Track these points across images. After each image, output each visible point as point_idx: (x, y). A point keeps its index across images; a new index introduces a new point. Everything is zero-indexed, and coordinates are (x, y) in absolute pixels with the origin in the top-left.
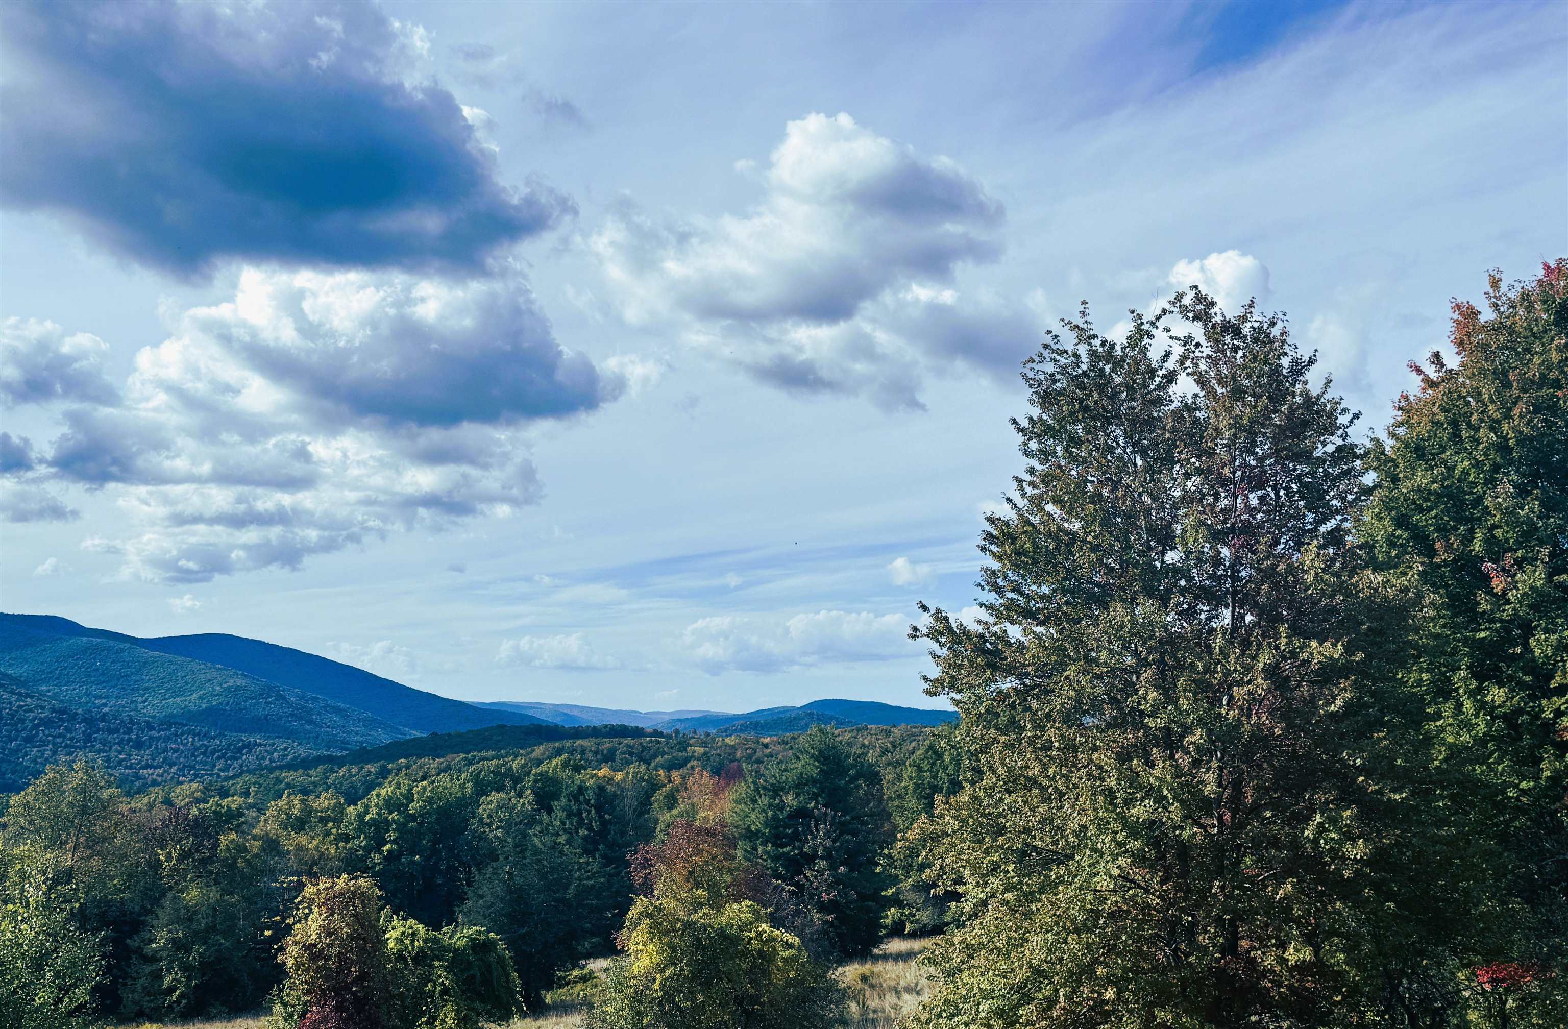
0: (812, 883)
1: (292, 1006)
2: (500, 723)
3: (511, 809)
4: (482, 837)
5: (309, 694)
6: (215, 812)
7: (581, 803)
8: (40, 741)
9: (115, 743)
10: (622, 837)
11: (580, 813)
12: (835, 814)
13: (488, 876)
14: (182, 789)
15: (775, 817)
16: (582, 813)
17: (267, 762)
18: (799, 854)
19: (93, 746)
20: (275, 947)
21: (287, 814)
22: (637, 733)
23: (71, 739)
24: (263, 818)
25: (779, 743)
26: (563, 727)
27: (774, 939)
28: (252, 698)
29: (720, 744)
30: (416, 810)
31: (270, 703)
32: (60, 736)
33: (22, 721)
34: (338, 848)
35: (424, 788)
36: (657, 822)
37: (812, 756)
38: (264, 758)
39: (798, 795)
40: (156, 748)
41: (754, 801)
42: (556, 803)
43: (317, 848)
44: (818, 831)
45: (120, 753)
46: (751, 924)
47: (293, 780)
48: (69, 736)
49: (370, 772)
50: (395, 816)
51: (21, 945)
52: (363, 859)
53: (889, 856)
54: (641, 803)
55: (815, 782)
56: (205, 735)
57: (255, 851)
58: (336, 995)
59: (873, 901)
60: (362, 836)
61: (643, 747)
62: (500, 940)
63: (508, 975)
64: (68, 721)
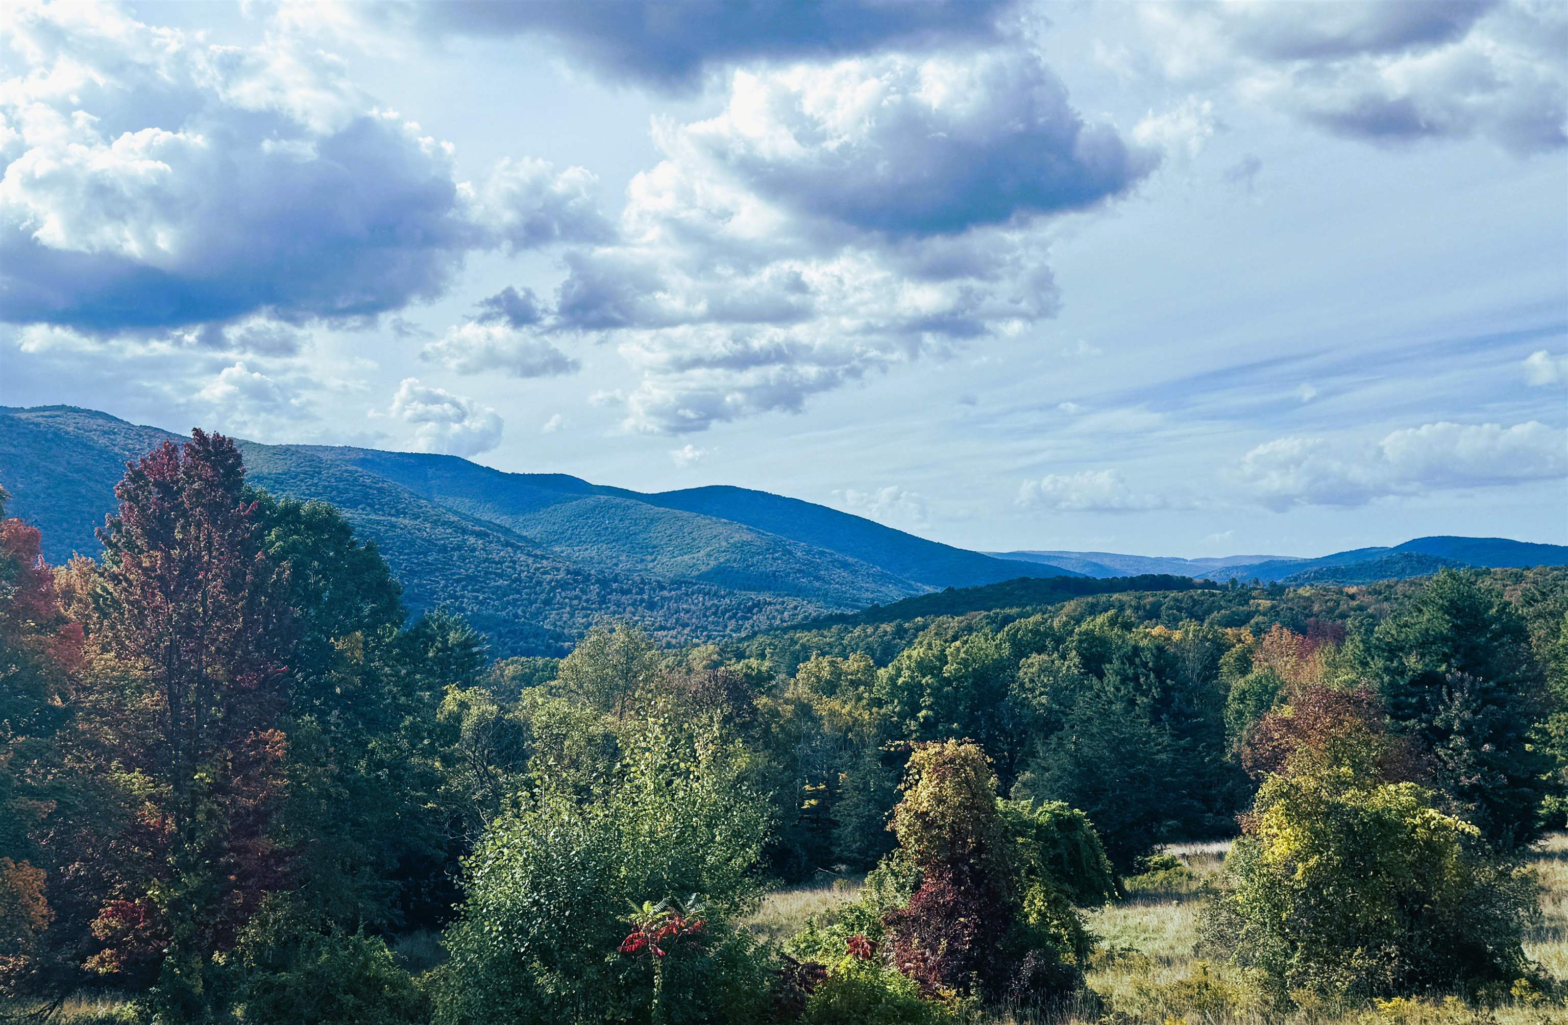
0: (1446, 763)
1: (904, 877)
2: (1022, 576)
3: (1054, 673)
4: (1025, 704)
5: (816, 548)
6: (746, 675)
7: (1137, 666)
8: (558, 603)
9: (629, 605)
10: (1188, 706)
11: (1136, 678)
12: (1475, 679)
13: (1053, 746)
14: (699, 652)
15: (1392, 684)
16: (1139, 678)
17: (778, 622)
18: (1427, 728)
19: (608, 608)
20: (886, 814)
21: (817, 677)
22: (1184, 584)
23: (587, 601)
24: (792, 681)
25: (1370, 593)
26: (1095, 579)
27: (1445, 828)
28: (759, 554)
29: (1291, 595)
30: (951, 672)
31: (777, 559)
32: (577, 597)
33: (539, 583)
34: (871, 714)
35: (958, 650)
36: (1228, 688)
37: (1441, 607)
38: (774, 618)
39: (1423, 656)
40: (669, 609)
41: (1365, 664)
42: (1108, 666)
43: (850, 713)
44: (1452, 700)
45: (634, 614)
46: (1414, 809)
47: (808, 640)
48: (584, 597)
49: (886, 632)
50: (928, 679)
51: (694, 803)
52: (898, 727)
53: (1543, 732)
54: (1205, 667)
55: (1444, 639)
56: (715, 595)
57: (789, 715)
58: (952, 868)
59: (1529, 787)
60: (896, 701)
61: (1194, 601)
62: (1086, 817)
63: (1097, 857)
64: (583, 582)
